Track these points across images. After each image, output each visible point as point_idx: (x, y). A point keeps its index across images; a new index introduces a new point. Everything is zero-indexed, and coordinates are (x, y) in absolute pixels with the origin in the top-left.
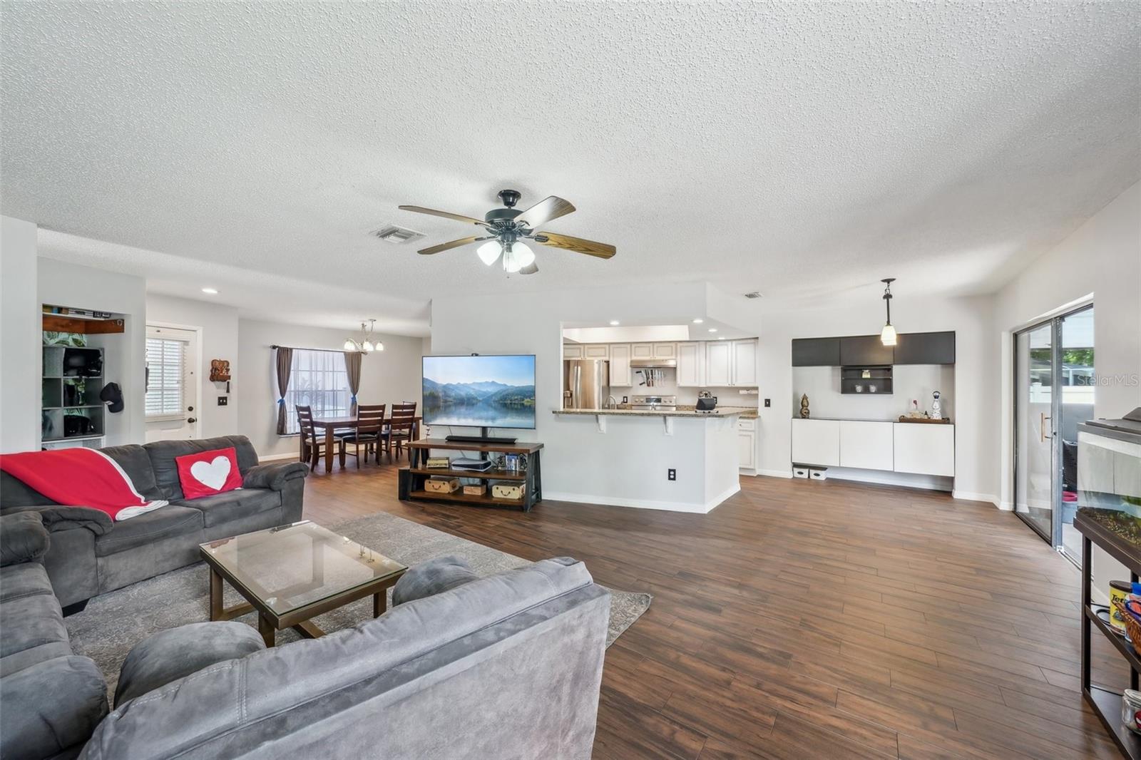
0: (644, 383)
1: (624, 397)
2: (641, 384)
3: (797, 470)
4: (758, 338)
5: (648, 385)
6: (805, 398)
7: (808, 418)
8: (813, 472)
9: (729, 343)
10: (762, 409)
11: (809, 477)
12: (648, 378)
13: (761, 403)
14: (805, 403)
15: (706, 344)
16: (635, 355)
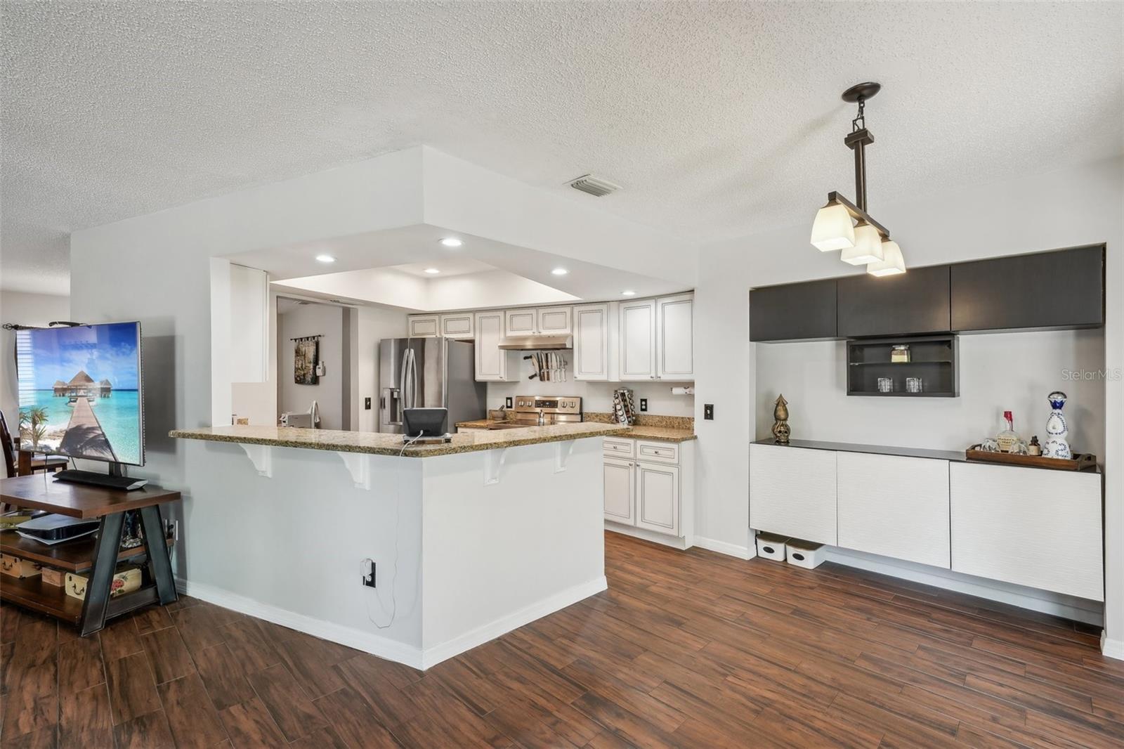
0: (535, 375)
1: (507, 399)
2: (531, 378)
3: (762, 544)
4: (693, 291)
5: (541, 380)
6: (781, 403)
7: (787, 443)
8: (792, 550)
9: (652, 303)
10: (700, 424)
11: (786, 560)
12: (541, 368)
13: (699, 412)
14: (781, 414)
15: (619, 306)
16: (512, 330)
